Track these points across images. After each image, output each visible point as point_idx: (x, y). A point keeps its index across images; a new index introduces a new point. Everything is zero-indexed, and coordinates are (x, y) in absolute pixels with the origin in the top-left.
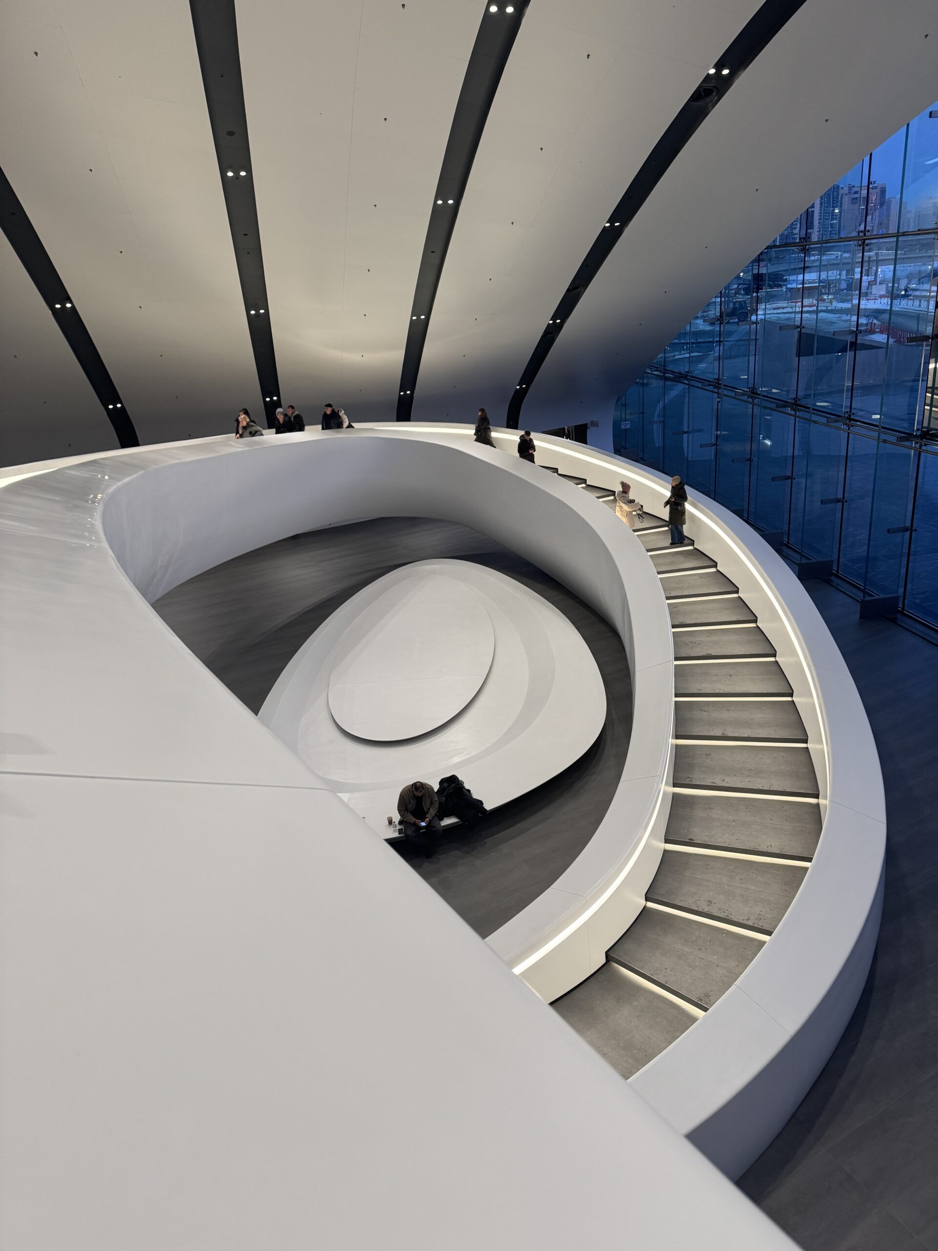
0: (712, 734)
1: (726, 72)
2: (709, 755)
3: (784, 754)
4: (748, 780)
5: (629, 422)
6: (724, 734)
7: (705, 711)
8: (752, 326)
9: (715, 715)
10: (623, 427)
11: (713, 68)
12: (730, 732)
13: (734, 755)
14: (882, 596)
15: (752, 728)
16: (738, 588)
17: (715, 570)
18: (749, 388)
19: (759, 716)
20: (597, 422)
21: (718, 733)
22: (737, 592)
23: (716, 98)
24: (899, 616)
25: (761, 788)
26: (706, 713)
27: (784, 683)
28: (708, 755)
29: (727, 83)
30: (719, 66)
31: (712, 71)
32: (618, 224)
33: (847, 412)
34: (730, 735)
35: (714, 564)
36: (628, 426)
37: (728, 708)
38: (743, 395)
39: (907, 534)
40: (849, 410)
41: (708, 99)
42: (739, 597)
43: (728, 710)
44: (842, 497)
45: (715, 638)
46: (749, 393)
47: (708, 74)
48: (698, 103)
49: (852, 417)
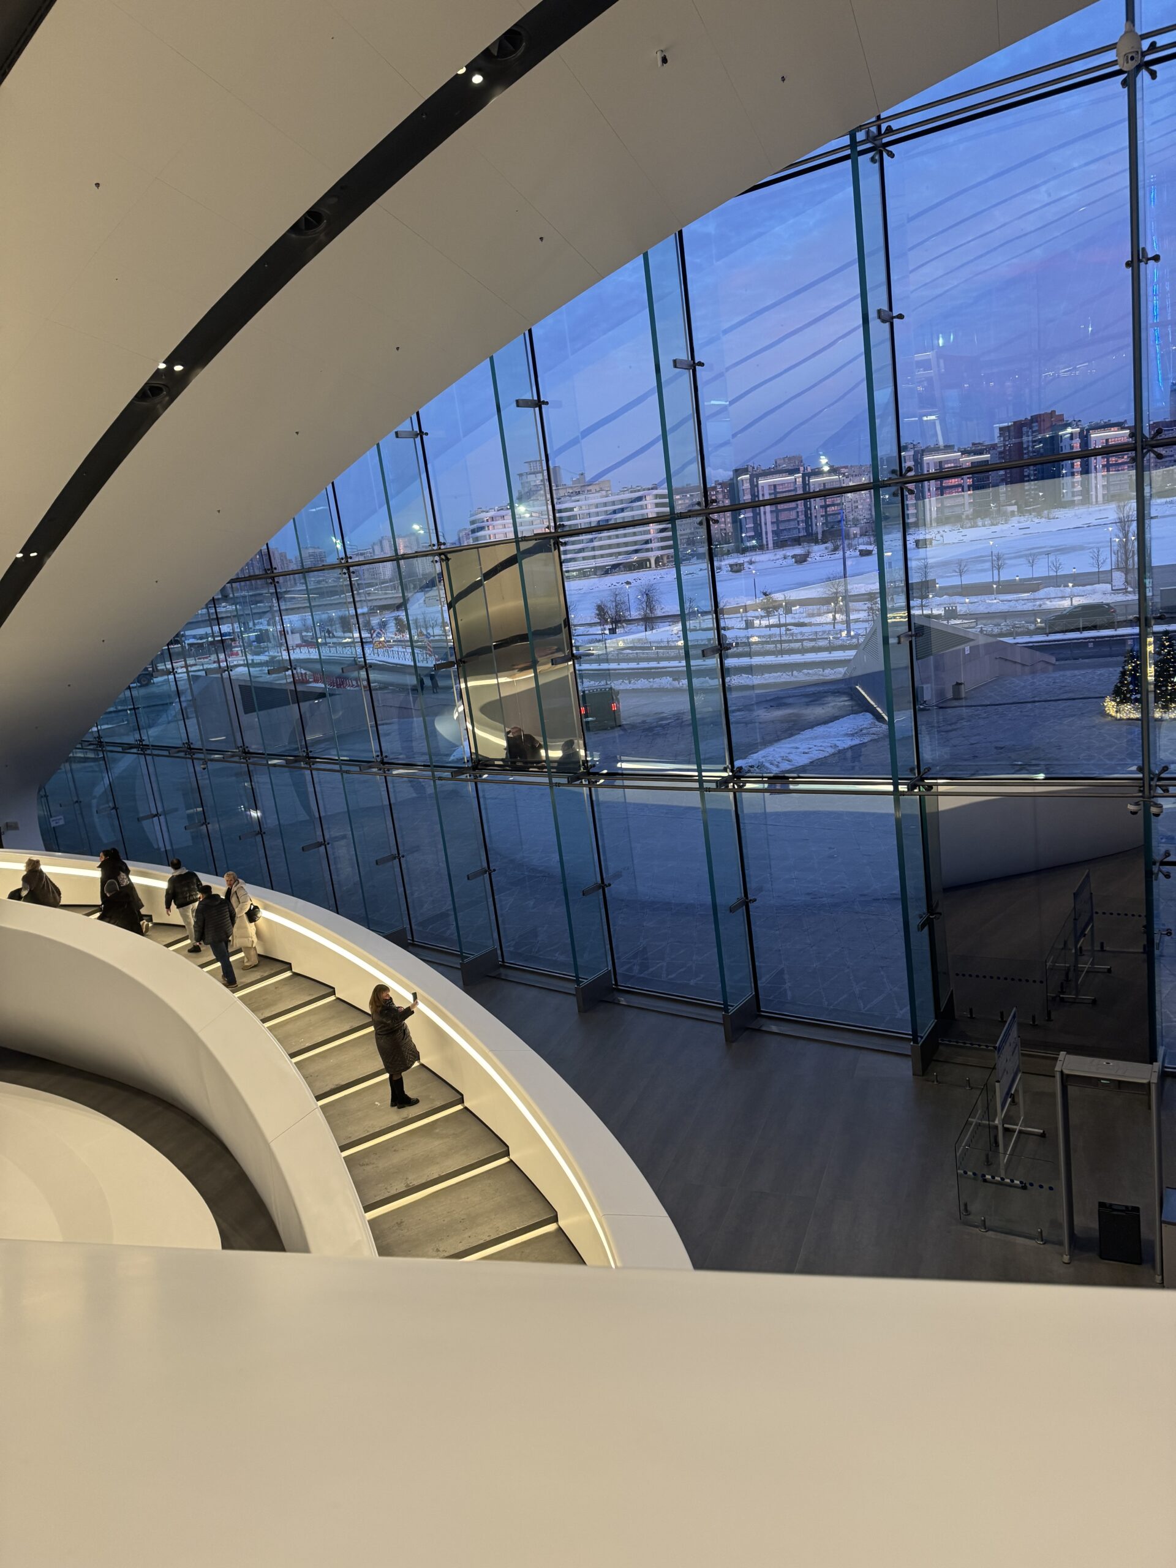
0: (393, 1192)
1: (178, 368)
2: (401, 1222)
3: (489, 1181)
4: (466, 1235)
5: (62, 817)
6: (407, 1185)
7: (367, 1164)
8: (223, 674)
9: (383, 1164)
10: (53, 824)
11: (164, 362)
12: (414, 1180)
13: (432, 1208)
14: (477, 955)
15: (438, 1163)
16: (334, 988)
17: (291, 974)
18: (238, 748)
19: (435, 1145)
20: (16, 824)
21: (401, 1187)
22: (333, 993)
23: (167, 398)
24: (502, 970)
25: (488, 1239)
26: (371, 1167)
27: (446, 1089)
28: (400, 1224)
29: (181, 381)
30: (170, 361)
31: (162, 366)
32: (35, 554)
33: (378, 756)
34: (416, 1183)
35: (286, 966)
36: (62, 822)
37: (394, 1148)
38: (233, 756)
39: (487, 876)
40: (379, 754)
41: (157, 399)
42: (338, 999)
43: (395, 1151)
44: (396, 853)
45: (332, 1061)
46: (240, 753)
47: (158, 369)
48: (144, 403)
49: (385, 760)
